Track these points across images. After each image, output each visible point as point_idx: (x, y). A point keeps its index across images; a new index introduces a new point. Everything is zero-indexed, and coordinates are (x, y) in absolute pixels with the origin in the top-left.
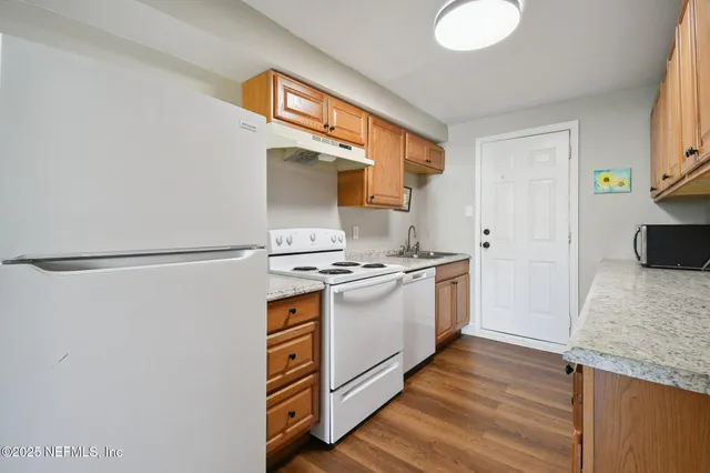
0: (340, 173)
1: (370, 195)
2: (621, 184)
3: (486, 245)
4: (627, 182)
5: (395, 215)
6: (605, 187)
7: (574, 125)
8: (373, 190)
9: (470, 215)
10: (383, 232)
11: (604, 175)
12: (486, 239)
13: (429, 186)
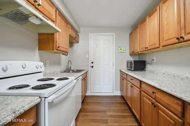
0: (40, 34)
1: (57, 46)
2: (124, 51)
3: (92, 67)
4: (125, 50)
5: (63, 57)
6: (120, 51)
7: (114, 34)
8: (59, 44)
9: (88, 57)
10: (59, 63)
11: (120, 48)
12: (92, 65)
13: (73, 47)
